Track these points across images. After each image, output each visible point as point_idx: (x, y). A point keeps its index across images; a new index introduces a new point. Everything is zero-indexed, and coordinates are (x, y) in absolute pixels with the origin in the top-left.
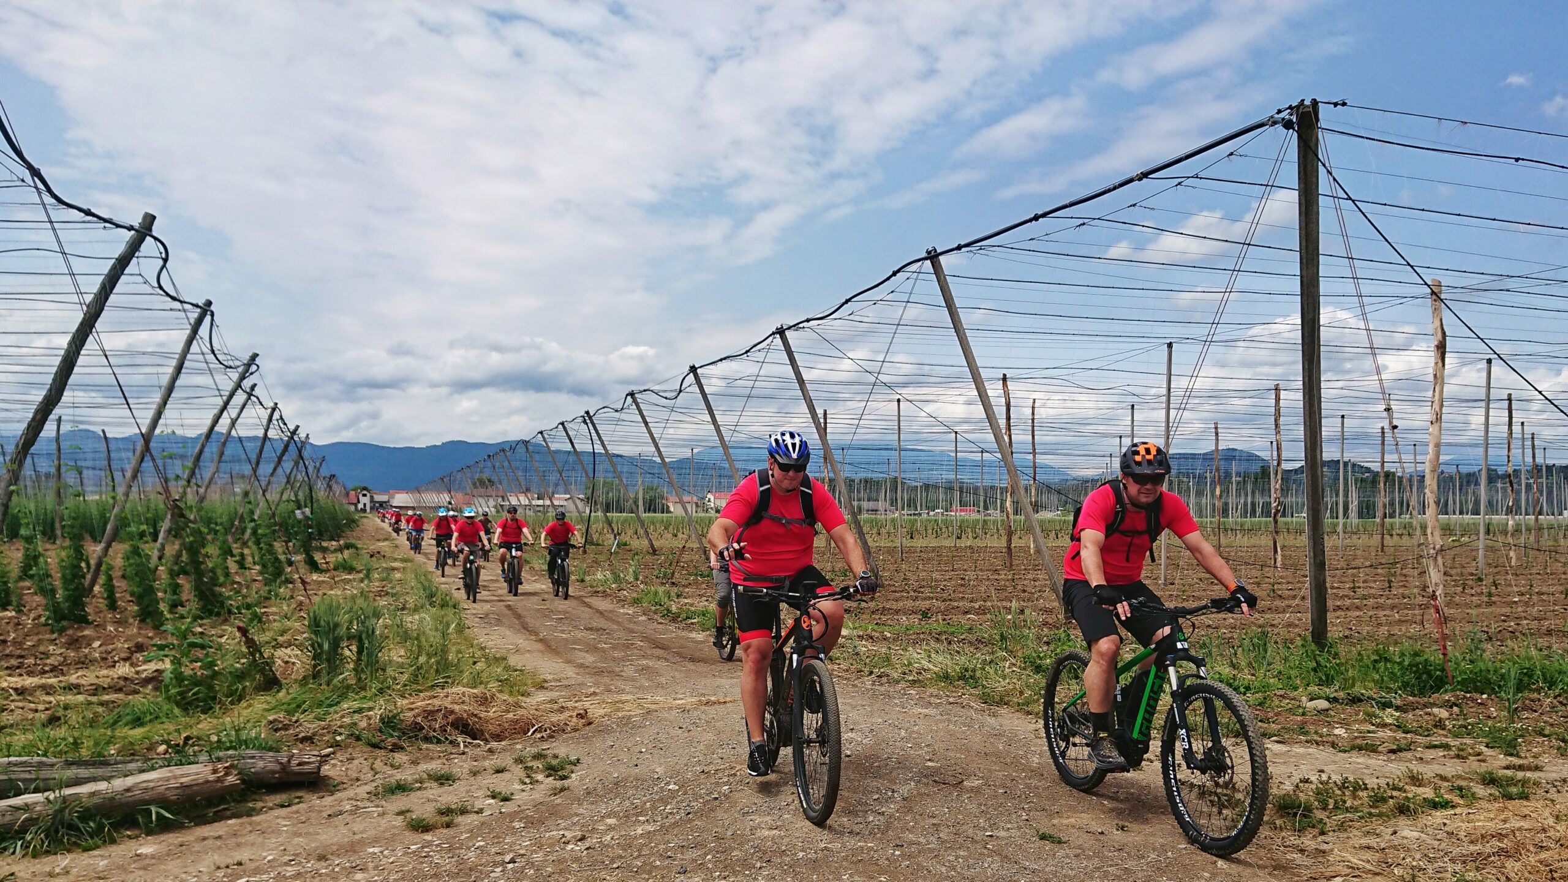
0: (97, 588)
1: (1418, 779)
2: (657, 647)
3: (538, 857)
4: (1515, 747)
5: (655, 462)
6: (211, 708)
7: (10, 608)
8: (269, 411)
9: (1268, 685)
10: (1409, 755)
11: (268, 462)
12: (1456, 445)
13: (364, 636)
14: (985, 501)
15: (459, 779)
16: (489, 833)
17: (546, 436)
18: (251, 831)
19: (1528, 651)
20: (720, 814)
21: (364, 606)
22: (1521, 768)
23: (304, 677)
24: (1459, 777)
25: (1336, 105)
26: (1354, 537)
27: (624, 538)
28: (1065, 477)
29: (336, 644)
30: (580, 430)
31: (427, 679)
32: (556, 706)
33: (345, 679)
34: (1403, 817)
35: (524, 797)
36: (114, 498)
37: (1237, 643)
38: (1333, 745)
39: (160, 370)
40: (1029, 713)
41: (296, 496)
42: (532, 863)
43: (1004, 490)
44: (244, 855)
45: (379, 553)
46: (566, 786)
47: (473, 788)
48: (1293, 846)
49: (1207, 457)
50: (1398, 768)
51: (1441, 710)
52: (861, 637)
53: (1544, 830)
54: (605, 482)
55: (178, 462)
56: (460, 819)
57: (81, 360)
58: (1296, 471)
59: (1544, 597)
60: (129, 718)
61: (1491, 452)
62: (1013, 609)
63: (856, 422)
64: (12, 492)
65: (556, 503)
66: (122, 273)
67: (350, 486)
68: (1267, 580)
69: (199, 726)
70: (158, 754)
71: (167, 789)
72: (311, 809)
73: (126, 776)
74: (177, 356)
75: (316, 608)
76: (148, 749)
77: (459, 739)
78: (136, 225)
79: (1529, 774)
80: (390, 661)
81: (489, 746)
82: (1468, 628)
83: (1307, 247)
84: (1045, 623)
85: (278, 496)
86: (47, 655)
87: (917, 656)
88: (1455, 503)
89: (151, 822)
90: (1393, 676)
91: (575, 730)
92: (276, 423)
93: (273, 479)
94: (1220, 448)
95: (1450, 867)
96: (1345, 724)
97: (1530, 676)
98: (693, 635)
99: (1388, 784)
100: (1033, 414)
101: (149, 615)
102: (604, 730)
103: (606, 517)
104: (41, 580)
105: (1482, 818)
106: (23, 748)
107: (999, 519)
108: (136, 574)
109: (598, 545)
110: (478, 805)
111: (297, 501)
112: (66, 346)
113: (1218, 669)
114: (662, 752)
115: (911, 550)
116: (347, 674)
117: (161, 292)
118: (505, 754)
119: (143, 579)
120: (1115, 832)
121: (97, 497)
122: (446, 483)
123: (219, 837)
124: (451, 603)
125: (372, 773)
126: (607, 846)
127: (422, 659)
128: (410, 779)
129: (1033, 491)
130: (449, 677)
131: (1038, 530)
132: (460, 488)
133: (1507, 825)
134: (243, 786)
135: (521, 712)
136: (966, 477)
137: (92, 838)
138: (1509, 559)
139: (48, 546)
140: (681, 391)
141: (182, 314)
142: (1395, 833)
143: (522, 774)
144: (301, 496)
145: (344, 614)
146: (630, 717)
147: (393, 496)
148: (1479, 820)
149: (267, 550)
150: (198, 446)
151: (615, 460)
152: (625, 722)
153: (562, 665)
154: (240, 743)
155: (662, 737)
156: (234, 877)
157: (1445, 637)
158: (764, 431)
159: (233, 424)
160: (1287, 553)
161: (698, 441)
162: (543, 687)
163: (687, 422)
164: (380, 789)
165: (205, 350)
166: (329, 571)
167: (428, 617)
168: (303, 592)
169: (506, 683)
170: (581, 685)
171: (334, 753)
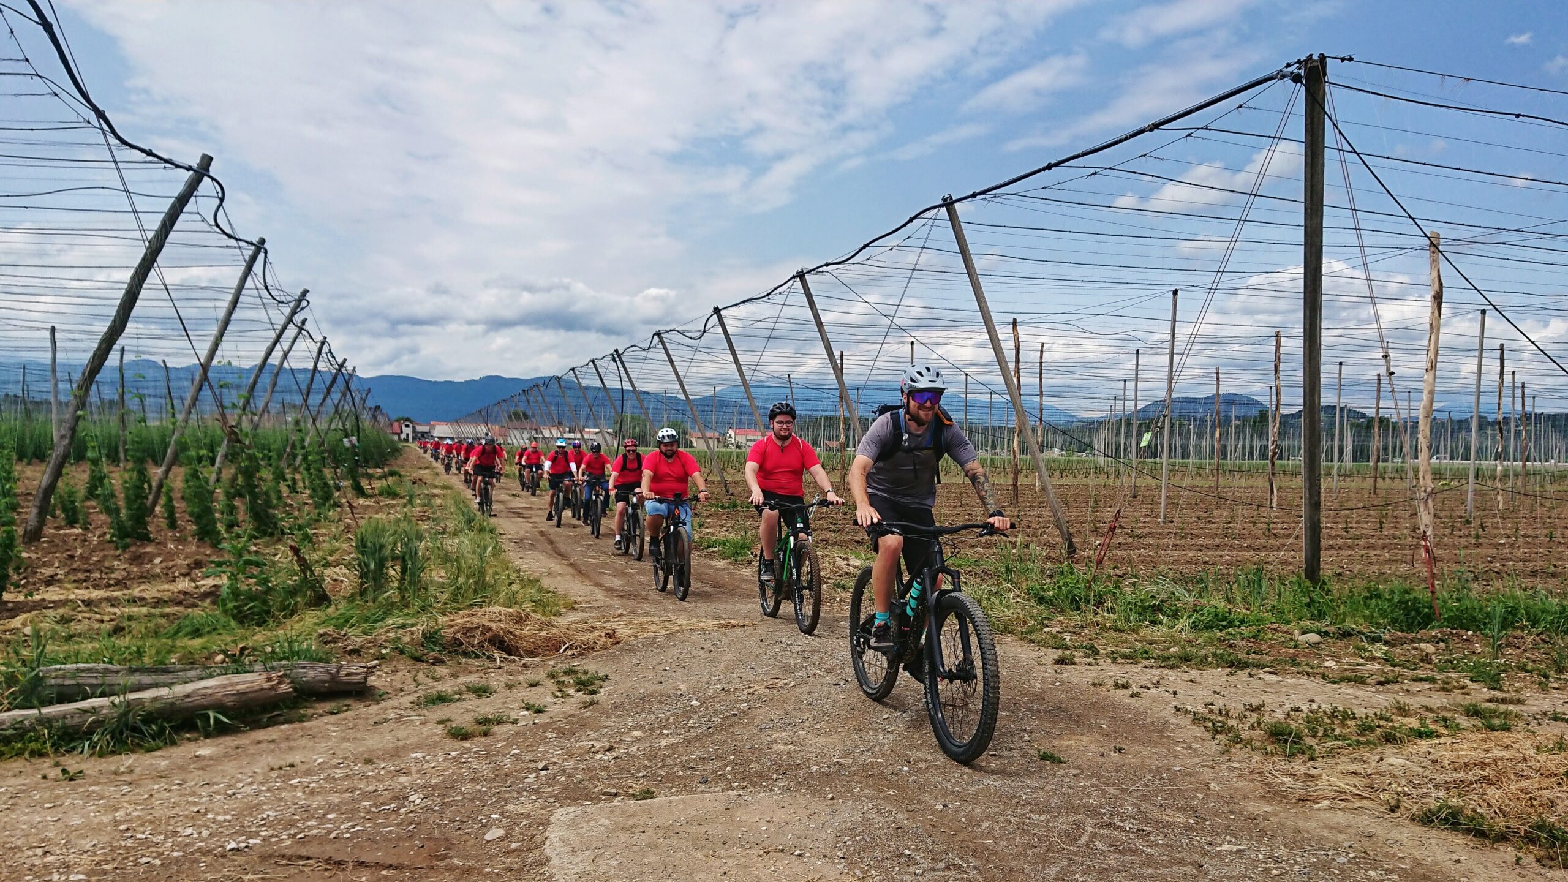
0: (158, 509)
1: (1404, 710)
3: (569, 765)
4: (1498, 681)
5: (679, 399)
6: (265, 621)
7: (77, 525)
8: (319, 344)
9: (1262, 619)
10: (1396, 687)
11: (318, 393)
12: (1448, 392)
13: (407, 557)
14: (993, 441)
15: (495, 691)
16: (524, 742)
17: (577, 373)
18: (302, 736)
19: (1513, 590)
20: (738, 729)
21: (407, 528)
22: (1504, 701)
23: (352, 595)
24: (1445, 709)
25: (1343, 60)
26: (1348, 479)
28: (1071, 419)
29: (381, 565)
30: (609, 368)
31: (466, 598)
32: (585, 626)
33: (389, 597)
34: (1389, 745)
35: (557, 710)
36: (174, 424)
37: (1232, 578)
38: (1324, 677)
39: (219, 304)
40: (1031, 641)
41: (344, 425)
42: (564, 771)
43: (1011, 431)
44: (296, 758)
45: (420, 480)
46: (596, 699)
47: (509, 700)
48: (1283, 770)
49: (1208, 401)
50: (1383, 700)
51: (1429, 645)
53: (1525, 760)
54: (632, 418)
55: (234, 392)
56: (496, 728)
57: (143, 293)
58: (1293, 416)
59: (1529, 540)
60: (189, 629)
61: (1482, 399)
62: (1019, 543)
63: (871, 363)
64: (78, 418)
66: (181, 212)
68: (1263, 520)
69: (255, 638)
70: (216, 663)
71: (224, 695)
72: (358, 717)
73: (186, 683)
74: (233, 291)
75: (363, 530)
76: (206, 658)
77: (496, 655)
78: (195, 166)
79: (1511, 707)
80: (432, 582)
81: (523, 662)
82: (1455, 567)
83: (1311, 197)
84: (1049, 558)
85: (327, 425)
86: (111, 569)
88: (1446, 448)
89: (209, 726)
90: (1383, 613)
91: (606, 648)
92: (325, 356)
93: (323, 409)
94: (1221, 392)
95: (1434, 793)
96: (1335, 657)
97: (1515, 615)
98: (714, 563)
99: (1375, 714)
100: (1041, 357)
101: (207, 533)
102: (630, 650)
104: (106, 500)
105: (1465, 747)
106: (90, 655)
107: (1006, 458)
108: (195, 496)
110: (513, 716)
111: (345, 430)
112: (129, 281)
113: (1214, 603)
114: (685, 671)
116: (391, 592)
117: (218, 230)
118: (538, 667)
119: (201, 501)
120: (1114, 753)
121: (158, 423)
122: (483, 416)
123: (272, 741)
124: (488, 529)
125: (415, 684)
126: (634, 756)
127: (461, 580)
128: (450, 690)
129: (1040, 432)
130: (486, 597)
131: (1044, 468)
132: (496, 421)
133: (1490, 755)
134: (295, 694)
135: (553, 631)
136: (974, 418)
137: (154, 739)
138: (1497, 503)
139: (112, 468)
140: (705, 331)
141: (238, 251)
142: (1382, 760)
143: (554, 688)
144: (348, 426)
145: (389, 536)
146: (654, 638)
147: (433, 427)
148: (1462, 750)
149: (317, 476)
150: (253, 377)
151: (642, 396)
152: (652, 642)
153: (592, 588)
154: (292, 654)
155: (685, 656)
156: (287, 778)
157: (1433, 576)
158: (783, 371)
159: (286, 355)
160: (1283, 494)
161: (722, 379)
162: (574, 608)
163: (711, 361)
164: (422, 699)
165: (259, 286)
166: (374, 496)
167: (466, 541)
168: (350, 515)
169: (538, 604)
170: (609, 607)
171: (379, 665)
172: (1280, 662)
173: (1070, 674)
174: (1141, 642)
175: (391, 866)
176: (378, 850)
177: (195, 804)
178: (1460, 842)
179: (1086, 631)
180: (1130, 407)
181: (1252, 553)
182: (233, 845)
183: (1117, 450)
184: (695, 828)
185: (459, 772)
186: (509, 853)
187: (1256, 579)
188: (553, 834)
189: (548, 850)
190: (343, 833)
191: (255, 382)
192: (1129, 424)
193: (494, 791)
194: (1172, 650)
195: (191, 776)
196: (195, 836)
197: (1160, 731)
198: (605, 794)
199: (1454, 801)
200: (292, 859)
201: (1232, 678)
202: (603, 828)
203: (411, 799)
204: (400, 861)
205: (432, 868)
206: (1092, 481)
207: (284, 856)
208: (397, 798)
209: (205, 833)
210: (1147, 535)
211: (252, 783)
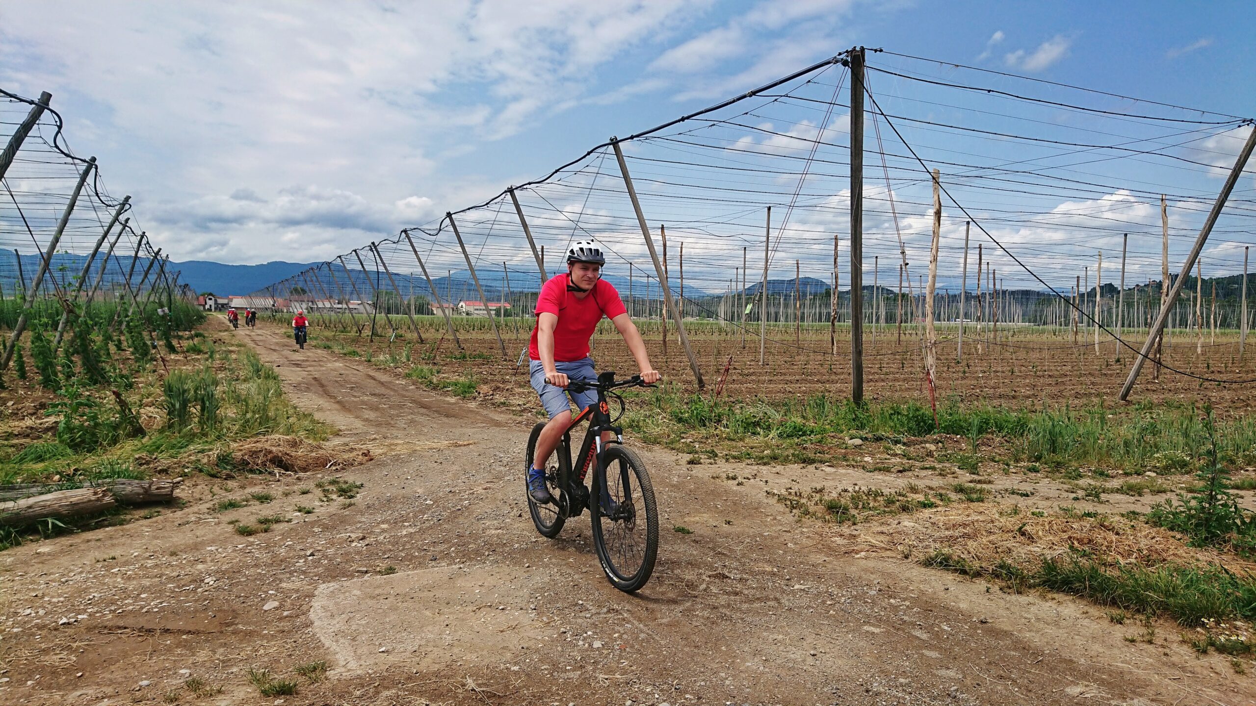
0: (11, 364)
1: (915, 489)
2: (422, 407)
3: (331, 551)
4: (976, 469)
5: (422, 279)
6: (94, 449)
8: (139, 238)
9: (825, 430)
10: (910, 474)
11: (138, 274)
12: (946, 277)
13: (205, 398)
14: (650, 310)
15: (275, 499)
16: (296, 536)
17: (343, 259)
18: (122, 536)
19: (987, 408)
20: (461, 520)
21: (207, 377)
22: (980, 482)
23: (162, 428)
24: (941, 488)
25: (876, 51)
26: (882, 335)
27: (400, 332)
28: (702, 295)
29: (185, 404)
30: (368, 256)
31: (253, 429)
32: (347, 448)
33: (192, 428)
34: (904, 513)
35: (322, 510)
36: (24, 299)
37: (806, 403)
38: (864, 468)
39: (57, 207)
40: (673, 449)
41: (159, 299)
42: (327, 556)
43: (661, 303)
44: (117, 552)
45: (220, 340)
46: (353, 502)
47: (285, 505)
48: (836, 533)
49: (791, 282)
50: (901, 482)
51: (931, 445)
53: (992, 522)
54: (386, 293)
55: (72, 274)
56: (274, 526)
58: (847, 292)
59: (998, 374)
60: (33, 456)
61: (968, 281)
65: (351, 306)
66: (26, 136)
67: (199, 292)
68: (827, 362)
69: (86, 462)
70: (54, 482)
71: (60, 506)
72: (166, 520)
73: (29, 497)
74: (70, 198)
75: (171, 379)
76: (47, 478)
77: (276, 471)
78: (36, 101)
79: (984, 486)
80: (225, 417)
81: (297, 476)
82: (949, 393)
83: (856, 143)
84: (686, 390)
85: (146, 299)
88: (945, 314)
89: (48, 529)
90: (902, 425)
91: (362, 464)
92: (144, 246)
93: (141, 287)
94: (800, 277)
95: (933, 545)
96: (872, 455)
97: (988, 424)
98: (448, 399)
100: (681, 252)
101: (50, 383)
102: (382, 464)
103: (388, 318)
105: (954, 513)
107: (659, 321)
108: (41, 354)
109: (381, 336)
110: (288, 516)
111: (160, 303)
113: (794, 419)
114: (422, 479)
117: (57, 150)
118: (309, 481)
119: (45, 357)
120: (724, 525)
121: (12, 298)
122: (270, 291)
123: (98, 540)
124: (272, 376)
125: (211, 495)
126: (381, 543)
127: (249, 416)
128: (238, 499)
129: (681, 304)
130: (269, 427)
131: (683, 329)
132: (280, 295)
133: (970, 518)
134: (116, 504)
135: (321, 452)
136: (637, 294)
138: (976, 350)
140: (440, 230)
141: (74, 167)
142: (899, 523)
143: (321, 495)
144: (163, 299)
145: (192, 383)
146: (400, 455)
147: (231, 300)
148: (952, 515)
149: (137, 337)
150: (87, 261)
151: (393, 277)
152: (397, 458)
153: (353, 419)
154: (113, 473)
155: (422, 468)
156: (108, 568)
157: (934, 399)
158: (500, 259)
159: (112, 246)
160: (841, 345)
161: (454, 265)
162: (338, 434)
163: (445, 252)
164: (217, 505)
165: (91, 193)
166: (183, 352)
167: (255, 386)
168: (163, 367)
169: (310, 432)
170: (366, 433)
171: (183, 481)
172: (836, 458)
173: (697, 471)
174: (745, 447)
175: (190, 631)
176: (180, 620)
177: (34, 590)
178: (950, 578)
179: (710, 441)
180: (740, 287)
181: (820, 385)
182: (64, 620)
183: (733, 316)
184: (426, 593)
185: (244, 559)
186: (281, 619)
187: (821, 405)
188: (316, 604)
189: (312, 615)
190: (152, 608)
191: (89, 266)
192: (739, 298)
193: (272, 573)
194: (766, 452)
195: (31, 568)
196: (33, 615)
197: (756, 509)
198: (358, 571)
199: (946, 551)
200: (111, 630)
201: (804, 471)
202: (355, 598)
203: (206, 581)
204: (197, 628)
205: (222, 632)
206: (716, 337)
207: (105, 627)
208: (195, 581)
209: (41, 612)
210: (752, 374)
211: (81, 572)
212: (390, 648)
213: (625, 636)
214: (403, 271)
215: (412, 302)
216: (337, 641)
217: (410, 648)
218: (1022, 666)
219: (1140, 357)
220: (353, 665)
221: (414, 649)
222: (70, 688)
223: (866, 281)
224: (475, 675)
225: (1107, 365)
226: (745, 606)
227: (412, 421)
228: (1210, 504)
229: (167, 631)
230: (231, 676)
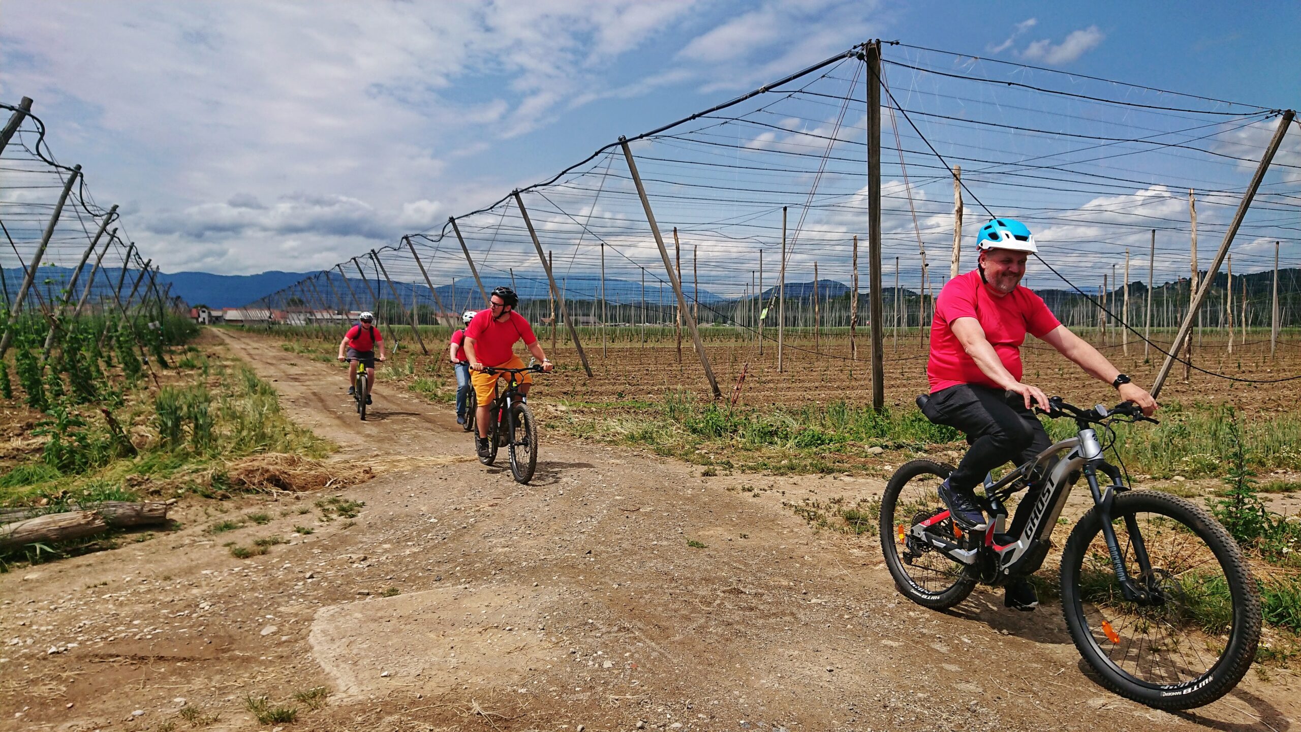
2: (427, 421)
3: (331, 573)
5: (425, 288)
6: (84, 470)
8: (128, 248)
9: (844, 438)
11: (128, 287)
13: (198, 416)
14: (664, 316)
15: (272, 519)
16: (294, 557)
17: (342, 268)
18: (114, 561)
20: (467, 538)
23: (155, 447)
25: (892, 43)
26: (904, 338)
27: (402, 343)
28: (717, 300)
29: (177, 421)
30: (368, 264)
31: (249, 447)
32: (347, 465)
33: (185, 447)
35: (322, 530)
36: (6, 314)
39: (41, 218)
40: (687, 460)
41: (150, 312)
42: (327, 578)
43: (675, 308)
44: (108, 578)
45: (214, 354)
46: (354, 522)
47: (283, 526)
48: (855, 544)
49: (809, 286)
52: (575, 412)
54: (388, 302)
55: (59, 287)
56: (272, 548)
60: (19, 478)
62: (679, 390)
63: (571, 260)
65: (351, 317)
66: (7, 142)
67: (192, 304)
68: (848, 368)
69: (75, 484)
70: (42, 505)
71: (49, 530)
72: (159, 543)
73: (15, 522)
74: (54, 208)
75: (164, 395)
77: (274, 491)
78: (17, 107)
80: (220, 435)
81: (295, 495)
83: (873, 140)
84: (702, 400)
85: (137, 313)
87: (614, 424)
89: (36, 555)
90: (924, 432)
91: (363, 482)
92: (133, 257)
93: (131, 300)
94: (818, 279)
96: (891, 462)
100: (695, 255)
101: (37, 401)
102: (384, 482)
103: (390, 328)
107: (673, 328)
108: (27, 372)
110: (287, 538)
111: (150, 316)
113: (813, 428)
114: (426, 496)
115: (611, 351)
117: (40, 158)
118: (308, 499)
119: (31, 375)
120: (740, 539)
122: (266, 303)
123: (90, 565)
124: (269, 391)
125: (206, 516)
126: (383, 564)
127: (245, 433)
128: (234, 520)
129: (694, 308)
130: (266, 445)
131: (698, 336)
132: (277, 307)
134: (107, 527)
135: (321, 470)
136: (650, 300)
140: (443, 236)
141: (57, 175)
143: (321, 514)
144: (154, 313)
146: (403, 472)
147: (225, 312)
149: (128, 353)
150: (75, 274)
151: (394, 285)
152: (399, 476)
153: (354, 435)
154: (103, 496)
155: (426, 485)
156: (100, 594)
158: (507, 266)
159: (100, 259)
160: (861, 350)
161: (458, 272)
162: (339, 452)
163: (449, 258)
164: (212, 528)
165: (76, 202)
166: (176, 368)
167: (251, 402)
168: (155, 384)
169: (310, 449)
170: (367, 449)
171: (176, 502)
172: (855, 467)
173: (712, 482)
174: (762, 457)
175: (185, 659)
176: (175, 647)
177: (22, 618)
179: (725, 452)
180: (757, 291)
181: (840, 391)
182: (54, 649)
183: (749, 321)
184: (430, 615)
185: (241, 583)
186: (280, 644)
187: (840, 412)
188: (316, 627)
189: (311, 640)
190: (146, 635)
192: (756, 303)
193: (269, 597)
194: (783, 462)
195: (18, 596)
196: (21, 644)
197: (773, 521)
198: (359, 594)
200: (103, 658)
201: (822, 481)
202: (356, 621)
203: (201, 606)
204: (192, 654)
205: (218, 659)
206: (732, 343)
207: (97, 656)
208: (190, 606)
209: (29, 641)
210: (769, 382)
211: (71, 599)
212: (393, 672)
213: (636, 655)
214: (405, 279)
215: (415, 312)
216: (337, 666)
217: (414, 672)
218: (1044, 679)
219: (1169, 358)
220: (354, 690)
221: (418, 673)
222: (61, 719)
223: (886, 283)
224: (481, 698)
225: (1136, 366)
226: (761, 621)
227: (416, 436)
228: (1237, 508)
229: (161, 658)
230: (228, 704)
